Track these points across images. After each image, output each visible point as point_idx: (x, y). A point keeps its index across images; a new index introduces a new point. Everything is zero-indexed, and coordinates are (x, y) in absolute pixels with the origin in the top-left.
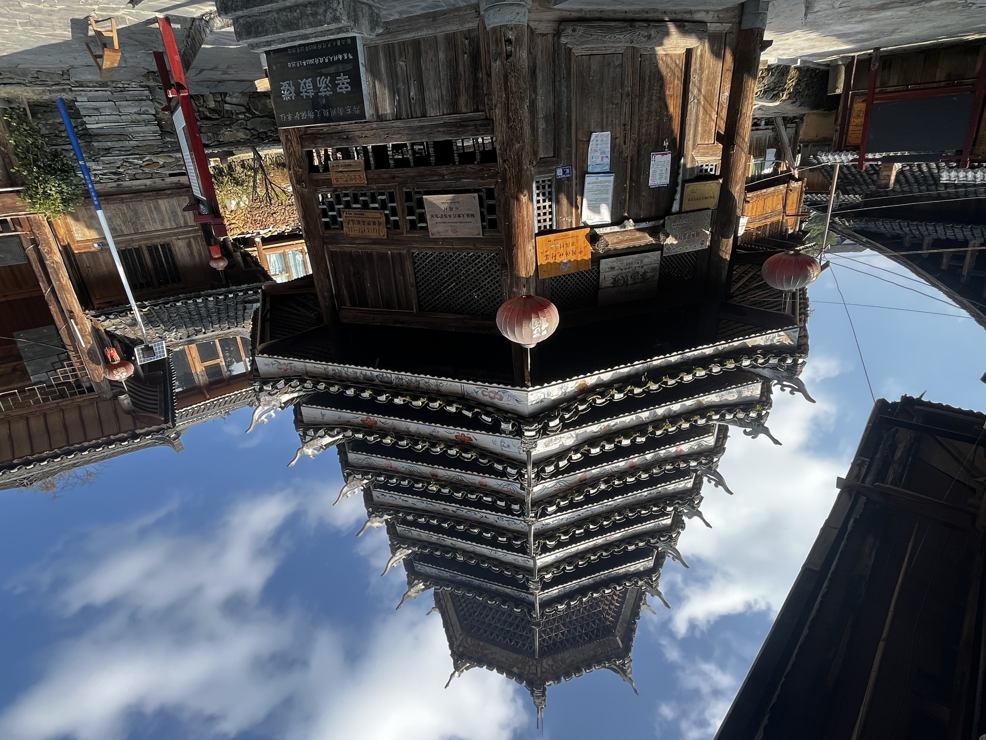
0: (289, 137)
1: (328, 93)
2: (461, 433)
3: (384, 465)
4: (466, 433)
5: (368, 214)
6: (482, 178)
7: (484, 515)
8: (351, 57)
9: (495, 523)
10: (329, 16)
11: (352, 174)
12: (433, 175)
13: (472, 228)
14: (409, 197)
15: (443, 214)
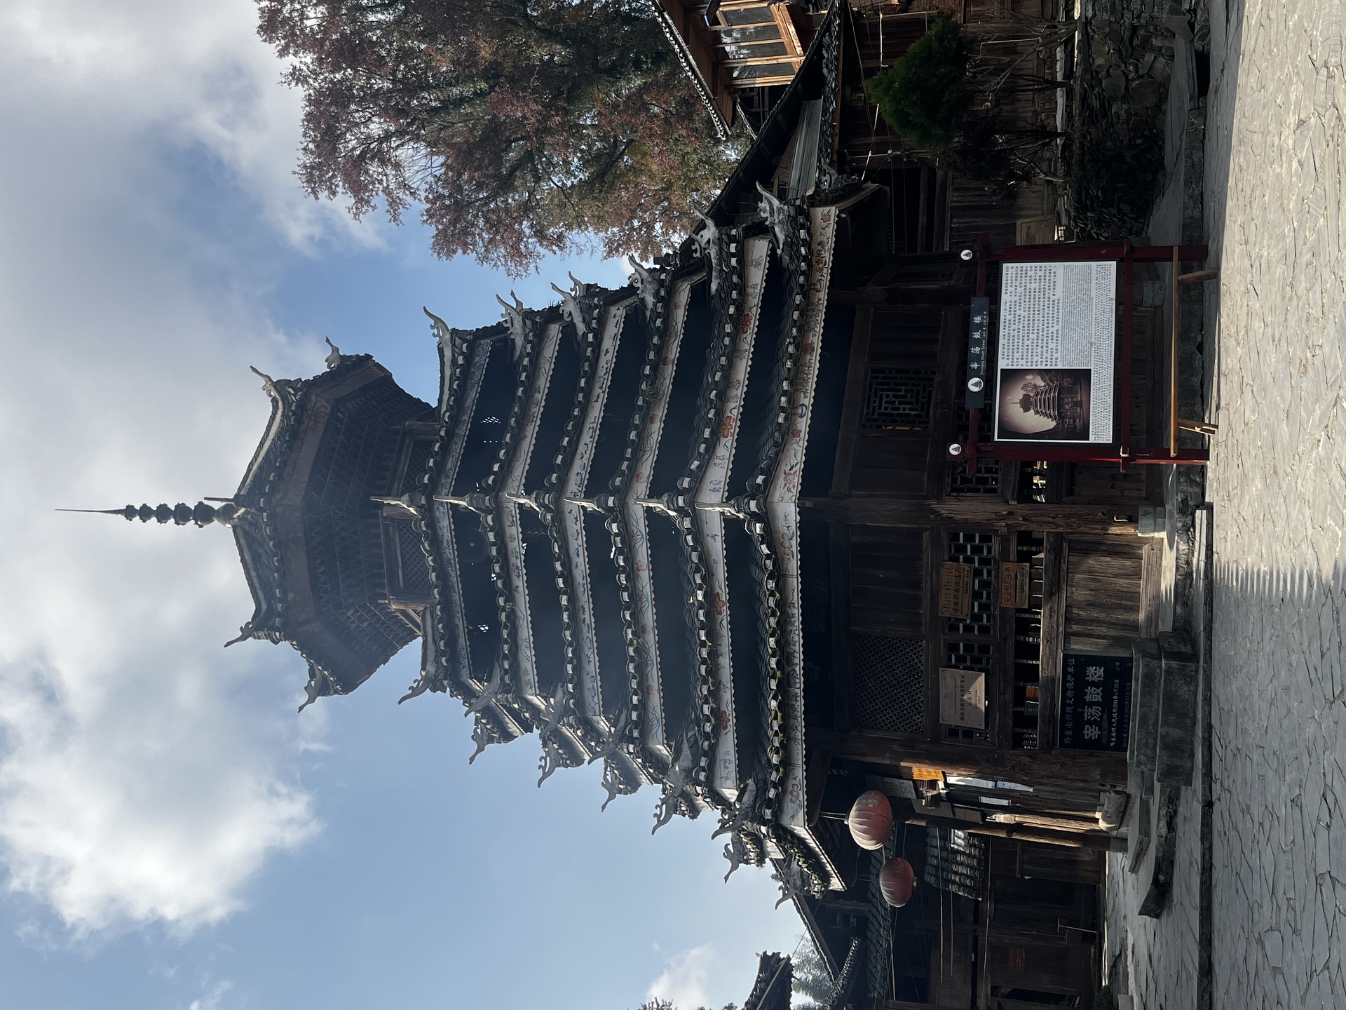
2: (730, 718)
3: (638, 559)
4: (731, 723)
5: (967, 599)
6: (998, 735)
7: (592, 659)
9: (585, 674)
12: (1005, 682)
13: (949, 715)
14: (984, 649)
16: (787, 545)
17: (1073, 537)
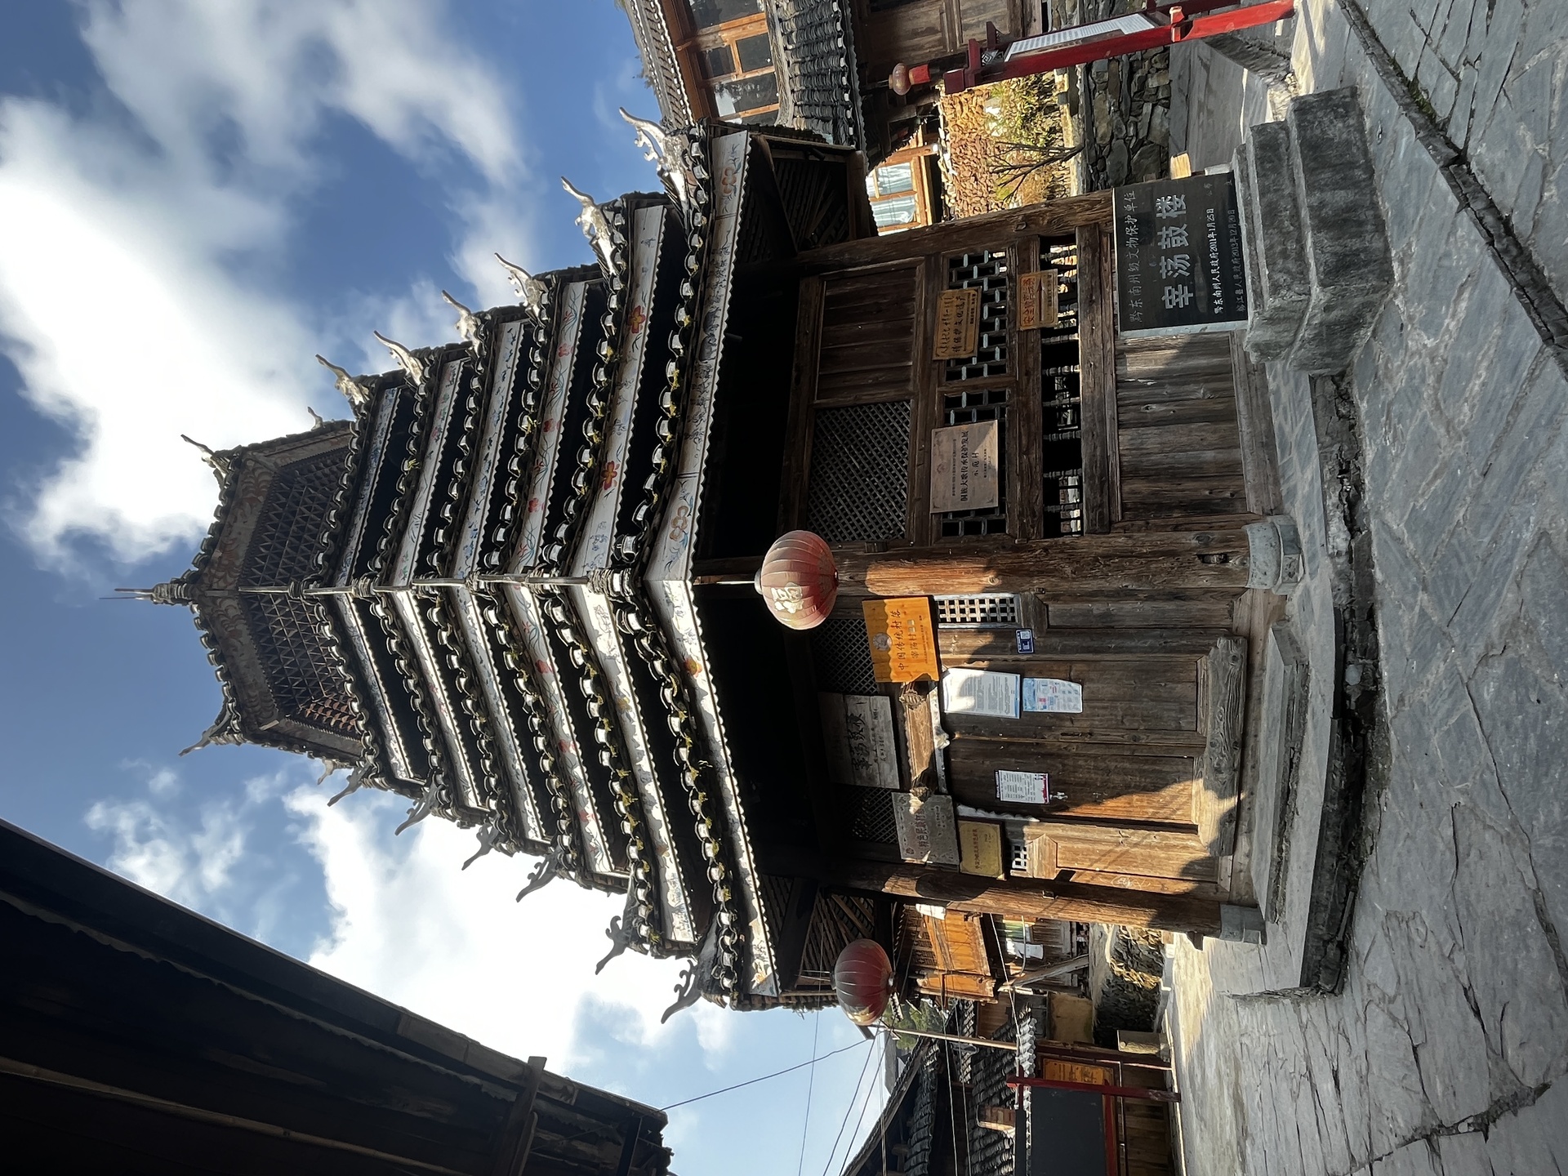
0: (1098, 206)
1: (1163, 271)
2: (618, 471)
3: (564, 342)
4: (617, 479)
5: (973, 331)
6: (1021, 514)
7: (481, 507)
8: (1216, 311)
9: (467, 525)
10: (1281, 278)
11: (1035, 307)
12: (1029, 435)
13: (944, 496)
14: (997, 397)
15: (969, 452)
16: (730, 181)
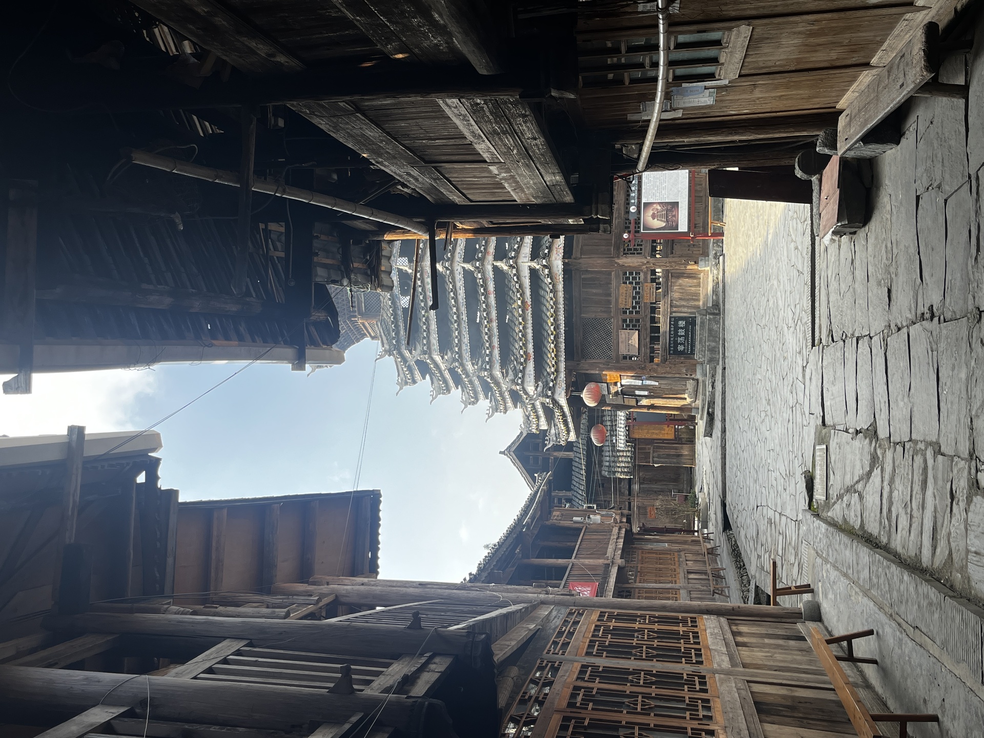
5: (630, 300)
6: (644, 357)
11: (649, 295)
12: (646, 334)
13: (623, 350)
14: (638, 321)
15: (630, 338)
16: (558, 278)
17: (673, 271)
